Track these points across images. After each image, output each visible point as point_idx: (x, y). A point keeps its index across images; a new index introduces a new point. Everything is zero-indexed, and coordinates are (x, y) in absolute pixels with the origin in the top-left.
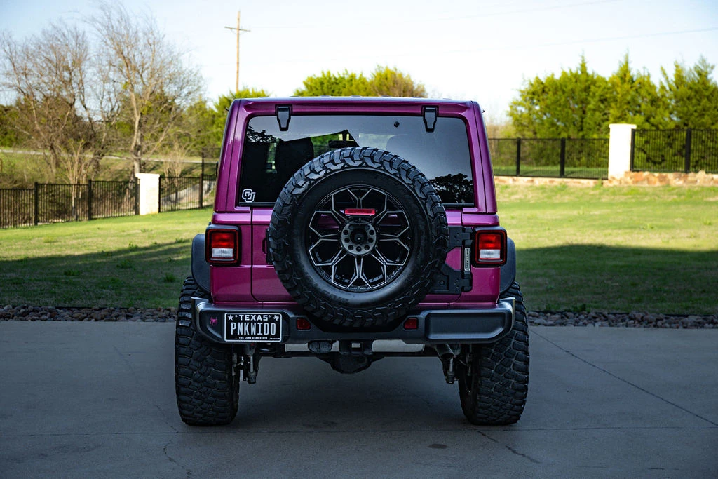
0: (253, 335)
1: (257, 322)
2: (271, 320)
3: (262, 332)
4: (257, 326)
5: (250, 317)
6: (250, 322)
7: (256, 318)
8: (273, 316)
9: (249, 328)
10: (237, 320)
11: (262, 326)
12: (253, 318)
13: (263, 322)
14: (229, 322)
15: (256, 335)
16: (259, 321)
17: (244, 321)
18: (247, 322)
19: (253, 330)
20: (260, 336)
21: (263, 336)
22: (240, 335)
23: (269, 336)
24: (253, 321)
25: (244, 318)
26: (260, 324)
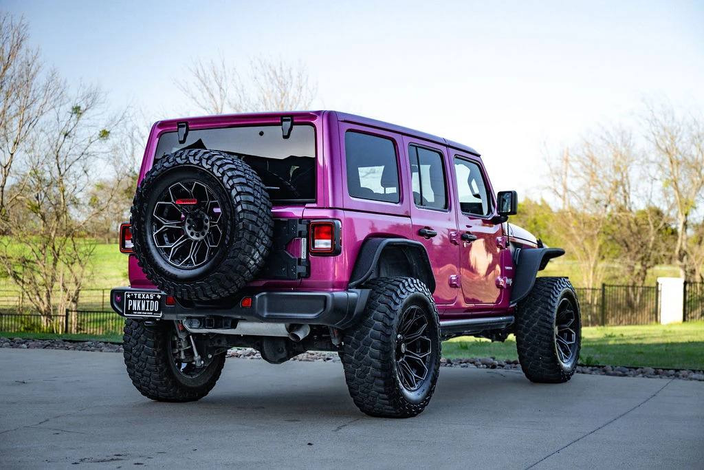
0: (143, 311)
1: (146, 300)
2: (155, 299)
3: (149, 308)
4: (146, 303)
5: (142, 296)
6: (141, 299)
7: (145, 296)
8: (156, 295)
9: (141, 305)
10: (133, 298)
11: (149, 303)
12: (143, 297)
13: (150, 300)
14: (127, 299)
15: (145, 311)
16: (148, 299)
17: (137, 299)
18: (139, 299)
19: (143, 306)
20: (147, 312)
21: (150, 311)
22: (135, 311)
23: (154, 312)
24: (143, 299)
25: (137, 296)
26: (148, 301)
